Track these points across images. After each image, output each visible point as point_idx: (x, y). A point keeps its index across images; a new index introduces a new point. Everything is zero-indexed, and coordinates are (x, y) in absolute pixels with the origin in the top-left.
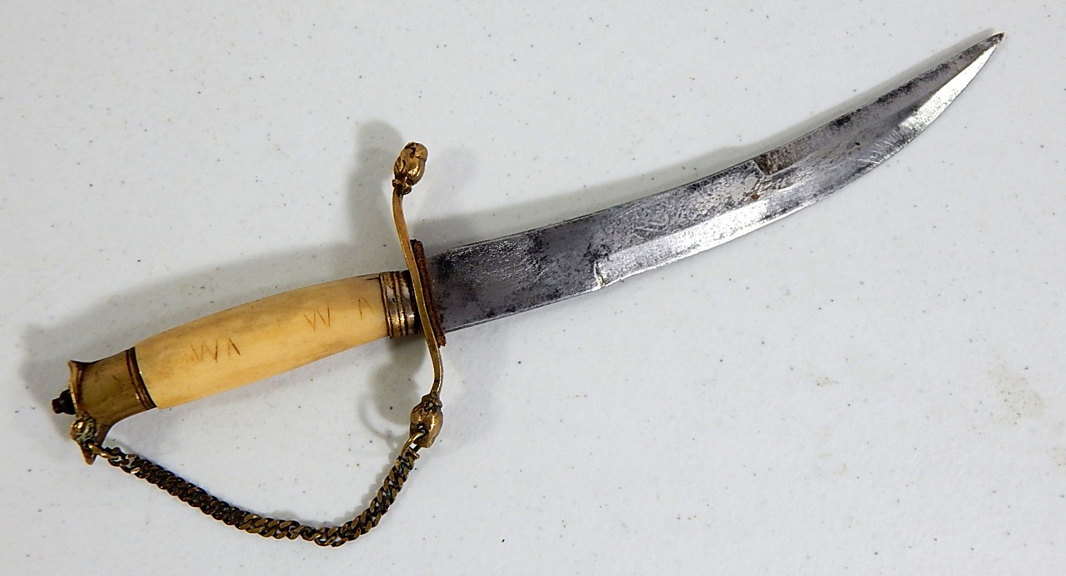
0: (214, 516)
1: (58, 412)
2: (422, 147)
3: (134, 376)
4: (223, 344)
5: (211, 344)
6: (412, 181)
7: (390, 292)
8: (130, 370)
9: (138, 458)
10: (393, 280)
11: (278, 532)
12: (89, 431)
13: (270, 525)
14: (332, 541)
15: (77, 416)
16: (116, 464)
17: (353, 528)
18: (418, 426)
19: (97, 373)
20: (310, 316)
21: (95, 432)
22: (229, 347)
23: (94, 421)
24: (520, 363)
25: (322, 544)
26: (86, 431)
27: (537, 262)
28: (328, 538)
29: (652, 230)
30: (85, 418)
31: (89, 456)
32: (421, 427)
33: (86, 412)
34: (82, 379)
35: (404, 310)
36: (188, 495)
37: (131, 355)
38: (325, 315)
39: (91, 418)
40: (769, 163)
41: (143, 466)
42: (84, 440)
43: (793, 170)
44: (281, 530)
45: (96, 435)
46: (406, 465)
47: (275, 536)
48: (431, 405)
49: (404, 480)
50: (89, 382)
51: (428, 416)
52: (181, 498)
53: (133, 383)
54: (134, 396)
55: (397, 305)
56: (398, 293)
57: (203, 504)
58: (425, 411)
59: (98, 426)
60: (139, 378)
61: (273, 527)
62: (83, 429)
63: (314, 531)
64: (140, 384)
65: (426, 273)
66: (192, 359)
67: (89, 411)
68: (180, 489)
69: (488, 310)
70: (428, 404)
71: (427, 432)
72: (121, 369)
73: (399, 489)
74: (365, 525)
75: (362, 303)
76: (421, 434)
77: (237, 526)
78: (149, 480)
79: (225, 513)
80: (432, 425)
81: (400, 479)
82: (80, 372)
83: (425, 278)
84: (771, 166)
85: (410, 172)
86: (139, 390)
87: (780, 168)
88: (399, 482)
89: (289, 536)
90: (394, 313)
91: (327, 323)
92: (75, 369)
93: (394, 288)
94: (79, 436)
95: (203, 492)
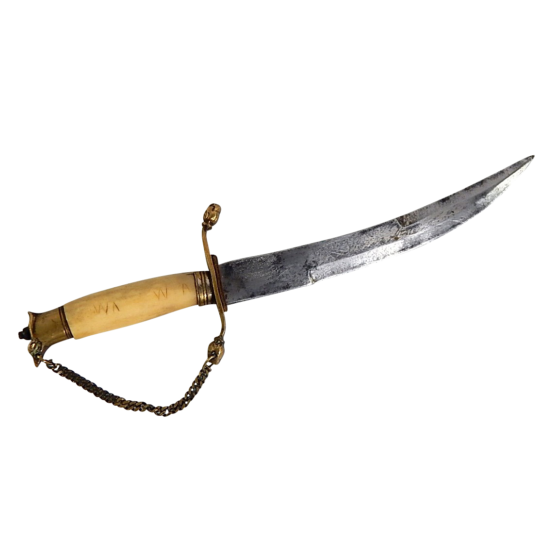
0: (101, 398)
1: (21, 338)
2: (219, 206)
3: (63, 320)
4: (111, 305)
5: (104, 305)
6: (213, 223)
7: (199, 281)
8: (61, 317)
9: (61, 366)
10: (201, 275)
11: (135, 408)
12: (38, 349)
13: (131, 404)
14: (163, 413)
15: (32, 340)
16: (50, 368)
17: (175, 407)
18: (212, 352)
19: (43, 318)
20: (157, 292)
21: (41, 350)
22: (114, 307)
23: (41, 344)
25: (158, 415)
26: (36, 349)
27: (278, 269)
28: (161, 412)
29: (340, 254)
30: (36, 342)
31: (37, 362)
32: (214, 353)
33: (37, 338)
34: (35, 321)
35: (206, 291)
36: (87, 387)
37: (61, 309)
38: (165, 291)
39: (39, 341)
40: (405, 221)
41: (64, 370)
42: (35, 353)
43: (417, 225)
44: (137, 407)
45: (41, 351)
46: (204, 375)
47: (133, 410)
48: (219, 342)
49: (203, 382)
50: (39, 323)
51: (218, 347)
52: (84, 388)
53: (63, 324)
54: (62, 331)
55: (203, 288)
56: (203, 282)
57: (95, 392)
58: (216, 345)
59: (43, 346)
60: (66, 321)
61: (132, 405)
62: (35, 347)
63: (154, 408)
64: (66, 325)
65: (219, 272)
66: (94, 312)
67: (39, 338)
68: (83, 383)
69: (251, 293)
70: (217, 342)
71: (217, 356)
72: (57, 317)
73: (200, 387)
74: (182, 406)
75: (184, 287)
76: (214, 357)
77: (113, 404)
78: (67, 377)
79: (107, 396)
80: (220, 353)
81: (201, 382)
82: (34, 317)
83: (218, 274)
84: (406, 222)
85: (212, 219)
86: (65, 328)
87: (410, 223)
88: (201, 384)
89: (140, 410)
90: (201, 293)
91: (166, 296)
92: (32, 316)
93: (201, 279)
94: (32, 351)
95: (95, 385)
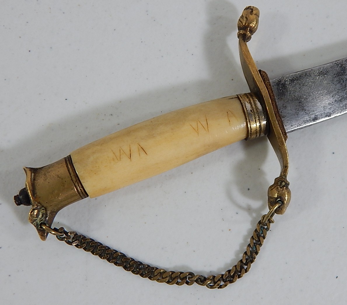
0: (133, 272)
1: (18, 204)
2: (257, 9)
3: (72, 174)
4: (135, 148)
5: (126, 149)
6: (252, 31)
7: (248, 106)
8: (69, 171)
9: (76, 234)
10: (248, 97)
11: (179, 280)
12: (42, 216)
13: (173, 276)
14: (218, 285)
15: (33, 206)
16: (62, 239)
17: (232, 274)
18: (277, 198)
19: (45, 175)
20: (194, 124)
21: (46, 217)
22: (139, 150)
23: (46, 209)
24: (333, 153)
25: (212, 287)
26: (40, 216)
27: (343, 82)
28: (215, 283)
30: (39, 207)
31: (43, 234)
32: (279, 199)
33: (39, 203)
34: (34, 180)
35: (259, 117)
36: (114, 258)
37: (68, 160)
38: (204, 123)
39: (43, 206)
41: (80, 239)
42: (39, 223)
44: (182, 279)
45: (47, 218)
46: (264, 228)
47: (178, 283)
48: (283, 184)
49: (264, 238)
50: (40, 181)
51: (283, 191)
52: (109, 260)
53: (72, 179)
54: (73, 189)
55: (254, 114)
56: (253, 106)
57: (125, 264)
58: (281, 188)
59: (49, 212)
60: (77, 176)
61: (176, 277)
62: (37, 215)
63: (205, 279)
64: (77, 180)
65: (272, 92)
66: (113, 159)
67: (41, 202)
68: (107, 254)
69: (313, 116)
70: (281, 183)
71: (283, 203)
72: (63, 170)
73: (261, 245)
74: (240, 272)
75: (229, 114)
76: (280, 205)
77: (150, 278)
78: (85, 249)
79: (140, 269)
80: (286, 198)
81: (261, 239)
82: (33, 174)
83: (272, 94)
85: (251, 25)
86: (77, 184)
88: (261, 240)
89: (187, 283)
90: (252, 121)
91: (207, 130)
92: (29, 173)
93: (250, 103)
94: (35, 220)
95: (123, 256)
